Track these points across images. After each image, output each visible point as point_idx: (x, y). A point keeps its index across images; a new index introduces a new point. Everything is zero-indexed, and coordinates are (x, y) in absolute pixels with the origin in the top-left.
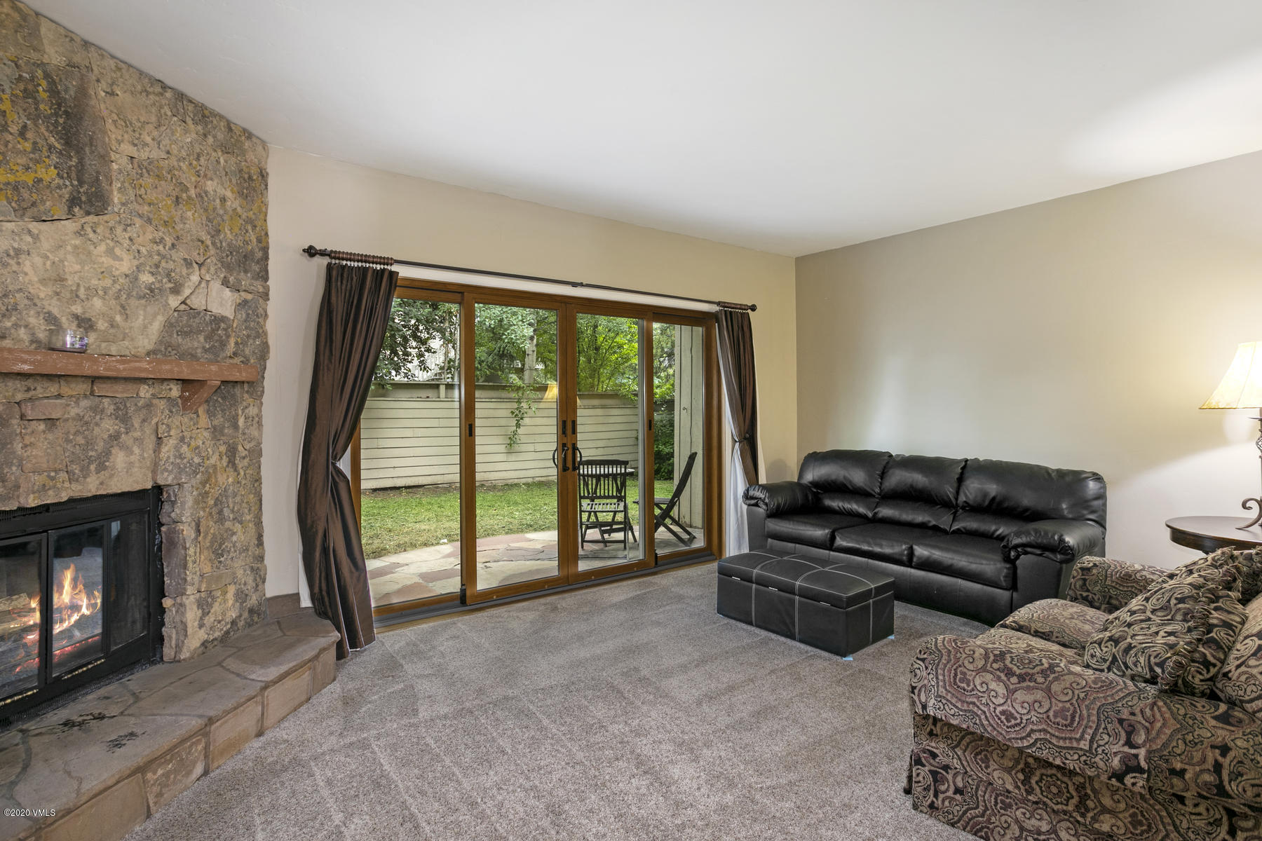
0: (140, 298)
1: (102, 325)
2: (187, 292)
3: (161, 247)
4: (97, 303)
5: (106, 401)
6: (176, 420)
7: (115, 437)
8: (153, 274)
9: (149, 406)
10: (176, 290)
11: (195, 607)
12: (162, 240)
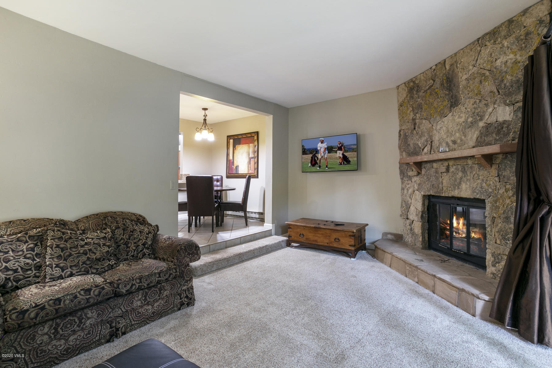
0: (468, 128)
1: (459, 141)
2: (487, 117)
3: (475, 105)
4: (457, 134)
5: (459, 166)
6: (481, 173)
7: (461, 178)
8: (472, 117)
9: (471, 167)
10: (481, 120)
11: (490, 255)
12: (475, 102)
